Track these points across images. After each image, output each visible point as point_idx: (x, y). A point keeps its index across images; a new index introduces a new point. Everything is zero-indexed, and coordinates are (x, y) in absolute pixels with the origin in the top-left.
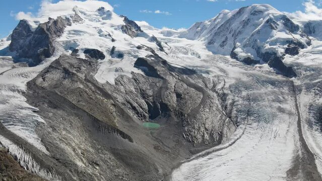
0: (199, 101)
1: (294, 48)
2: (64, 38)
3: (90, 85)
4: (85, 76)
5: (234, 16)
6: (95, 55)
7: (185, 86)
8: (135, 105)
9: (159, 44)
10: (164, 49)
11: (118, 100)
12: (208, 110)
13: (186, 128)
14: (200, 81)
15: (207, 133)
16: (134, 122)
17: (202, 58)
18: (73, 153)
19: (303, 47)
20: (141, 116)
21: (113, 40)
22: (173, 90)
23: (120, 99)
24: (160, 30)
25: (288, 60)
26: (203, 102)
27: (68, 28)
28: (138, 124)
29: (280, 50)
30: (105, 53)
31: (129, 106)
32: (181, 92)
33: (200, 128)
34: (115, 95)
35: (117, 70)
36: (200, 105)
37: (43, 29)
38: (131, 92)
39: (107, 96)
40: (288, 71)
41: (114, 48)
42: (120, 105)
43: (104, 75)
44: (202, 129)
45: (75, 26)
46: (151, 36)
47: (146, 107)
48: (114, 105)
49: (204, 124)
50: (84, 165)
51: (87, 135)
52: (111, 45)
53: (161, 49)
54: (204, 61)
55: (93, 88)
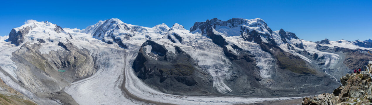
0: (84, 60)
1: (128, 37)
2: (29, 34)
3: (37, 54)
4: (36, 50)
5: (104, 23)
6: (42, 41)
7: (79, 54)
8: (56, 62)
9: (71, 36)
10: (73, 38)
11: (48, 60)
12: (87, 64)
13: (76, 72)
14: (87, 52)
15: (86, 74)
16: (54, 69)
17: (90, 42)
18: (24, 80)
19: (131, 37)
20: (58, 67)
21: (50, 35)
22: (73, 56)
23: (49, 60)
24: (73, 30)
25: (125, 42)
26: (86, 61)
27: (30, 31)
28: (56, 70)
29: (122, 37)
30: (46, 41)
31: (53, 63)
32: (76, 56)
33: (83, 72)
34: (47, 58)
35: (50, 47)
36: (84, 62)
37: (20, 32)
38: (55, 57)
39: (44, 58)
40: (124, 46)
41: (49, 38)
42: (49, 62)
43: (44, 50)
44: (84, 72)
45: (34, 30)
46: (67, 32)
47: (61, 63)
48: (46, 62)
49: (85, 70)
50: (28, 85)
51: (32, 74)
53: (72, 38)
54: (91, 43)
55: (38, 55)
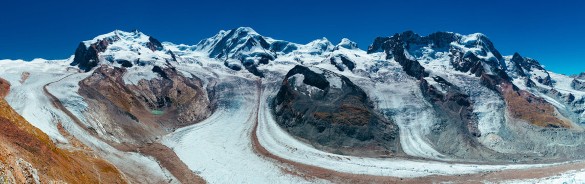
0: (193, 96)
1: (265, 59)
2: (107, 52)
3: (118, 84)
4: (117, 79)
5: (228, 35)
6: (126, 64)
7: (185, 85)
8: (148, 98)
9: (173, 56)
10: (177, 59)
11: (136, 94)
12: (198, 102)
13: (180, 114)
14: (198, 82)
15: (195, 118)
16: (145, 109)
17: (204, 66)
18: (96, 126)
19: (272, 59)
20: (151, 106)
21: (139, 54)
22: (176, 89)
23: (137, 94)
24: (178, 46)
25: (261, 67)
26: (196, 97)
27: (110, 46)
28: (147, 111)
29: (256, 60)
30: (133, 63)
31: (144, 99)
32: (181, 89)
33: (190, 114)
34: (134, 91)
35: (139, 74)
36: (193, 99)
37: (93, 48)
38: (146, 90)
39: (128, 91)
40: (260, 74)
41: (139, 59)
42: (137, 98)
43: (131, 77)
44: (192, 115)
45: (115, 44)
46: (168, 50)
47: (156, 100)
48: (132, 98)
49: (194, 111)
50: (102, 134)
51: (108, 115)
52: (138, 57)
53: (175, 60)
54: (205, 68)
55: (120, 86)
